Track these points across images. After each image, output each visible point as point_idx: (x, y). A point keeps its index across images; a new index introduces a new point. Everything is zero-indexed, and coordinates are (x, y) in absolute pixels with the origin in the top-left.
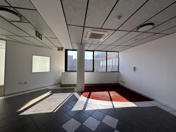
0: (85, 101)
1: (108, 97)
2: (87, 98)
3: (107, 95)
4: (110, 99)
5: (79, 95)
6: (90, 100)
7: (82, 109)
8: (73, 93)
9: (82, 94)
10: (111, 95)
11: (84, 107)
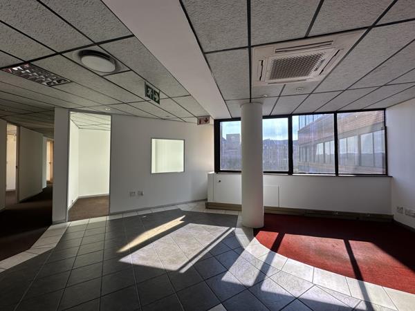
0: (264, 258)
1: (345, 261)
2: (268, 250)
3: (341, 252)
4: (352, 270)
5: (246, 238)
6: (278, 258)
7: (250, 282)
8: (233, 229)
9: (255, 235)
10: (355, 256)
11: (258, 277)
